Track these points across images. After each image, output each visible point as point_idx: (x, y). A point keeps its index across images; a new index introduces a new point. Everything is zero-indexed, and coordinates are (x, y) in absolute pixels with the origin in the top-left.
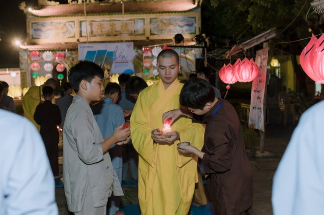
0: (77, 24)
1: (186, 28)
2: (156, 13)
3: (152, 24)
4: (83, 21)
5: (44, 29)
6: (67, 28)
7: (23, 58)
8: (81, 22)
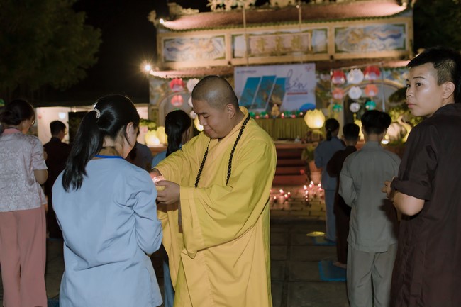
0: (228, 40)
1: (390, 41)
2: (345, 20)
3: (338, 36)
4: (237, 35)
5: (181, 48)
6: (213, 45)
7: (155, 89)
8: (233, 37)
